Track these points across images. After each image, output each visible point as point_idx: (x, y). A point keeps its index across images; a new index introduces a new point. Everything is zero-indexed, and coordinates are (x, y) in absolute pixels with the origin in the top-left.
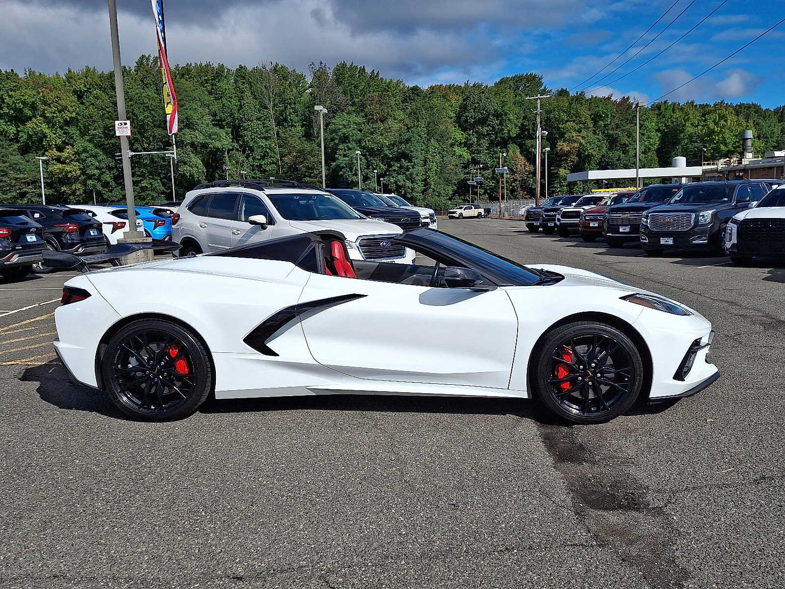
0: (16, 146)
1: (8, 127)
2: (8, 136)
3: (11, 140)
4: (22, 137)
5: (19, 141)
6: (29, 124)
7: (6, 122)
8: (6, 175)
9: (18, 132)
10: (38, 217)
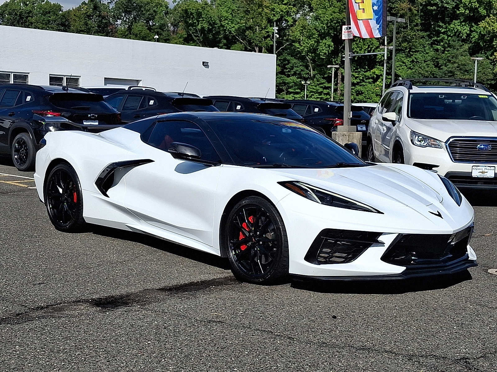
0: (466, 47)
1: (462, 28)
2: (461, 37)
3: (463, 40)
4: (474, 37)
5: (471, 42)
6: (482, 24)
7: (461, 23)
8: (453, 75)
9: (471, 31)
10: (317, 111)
